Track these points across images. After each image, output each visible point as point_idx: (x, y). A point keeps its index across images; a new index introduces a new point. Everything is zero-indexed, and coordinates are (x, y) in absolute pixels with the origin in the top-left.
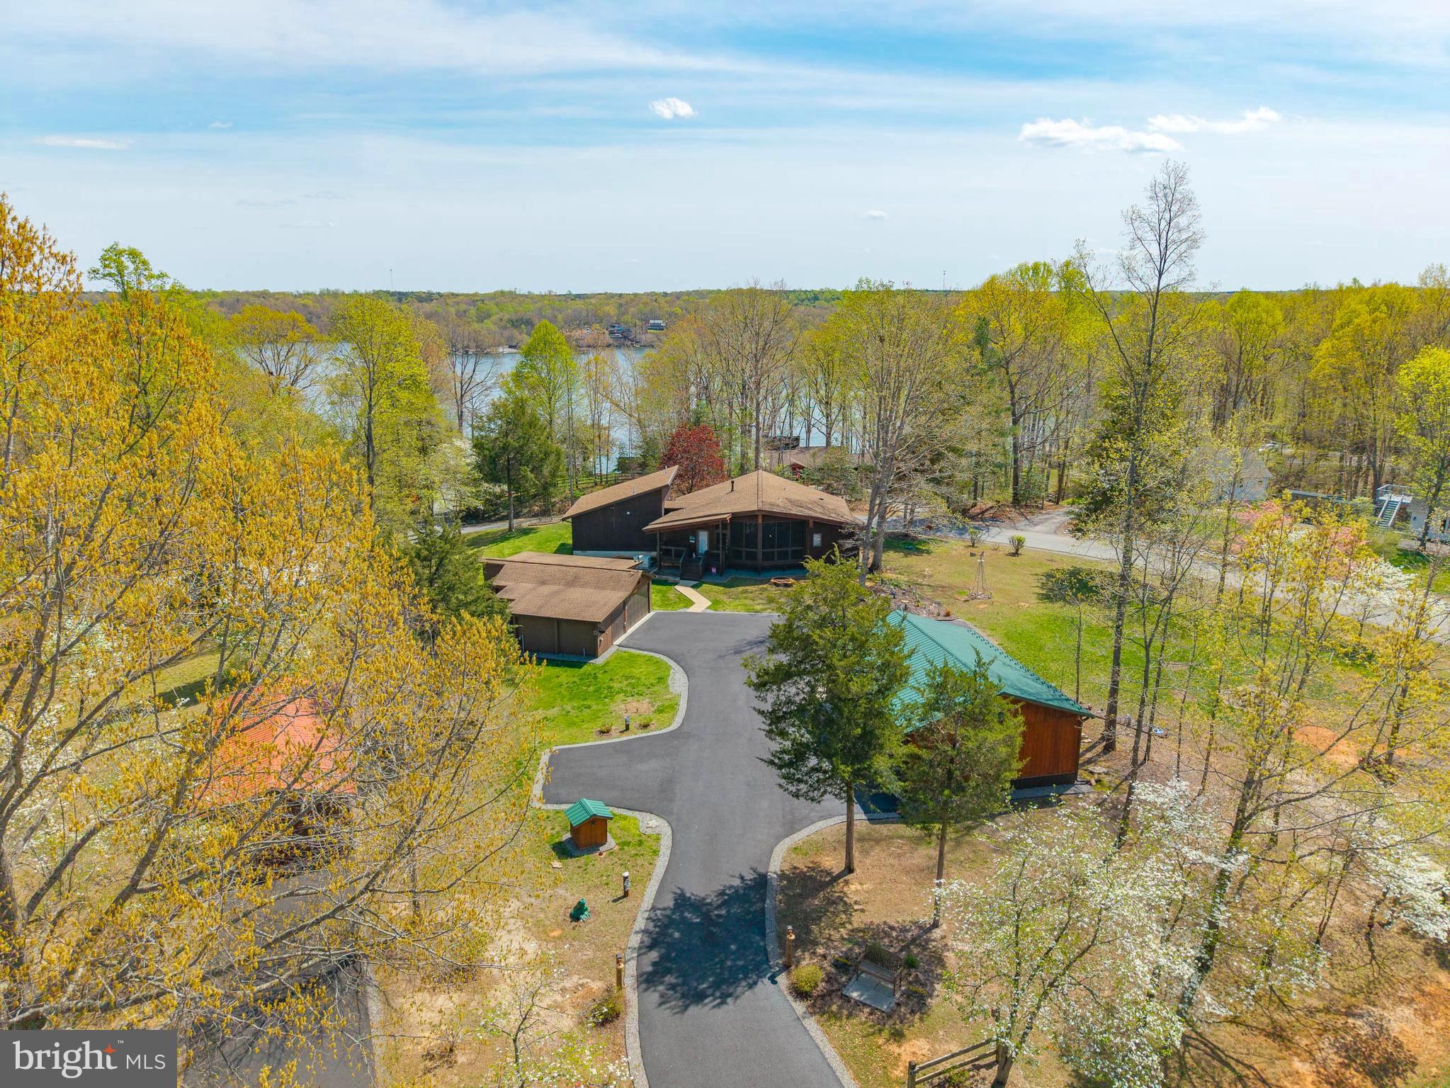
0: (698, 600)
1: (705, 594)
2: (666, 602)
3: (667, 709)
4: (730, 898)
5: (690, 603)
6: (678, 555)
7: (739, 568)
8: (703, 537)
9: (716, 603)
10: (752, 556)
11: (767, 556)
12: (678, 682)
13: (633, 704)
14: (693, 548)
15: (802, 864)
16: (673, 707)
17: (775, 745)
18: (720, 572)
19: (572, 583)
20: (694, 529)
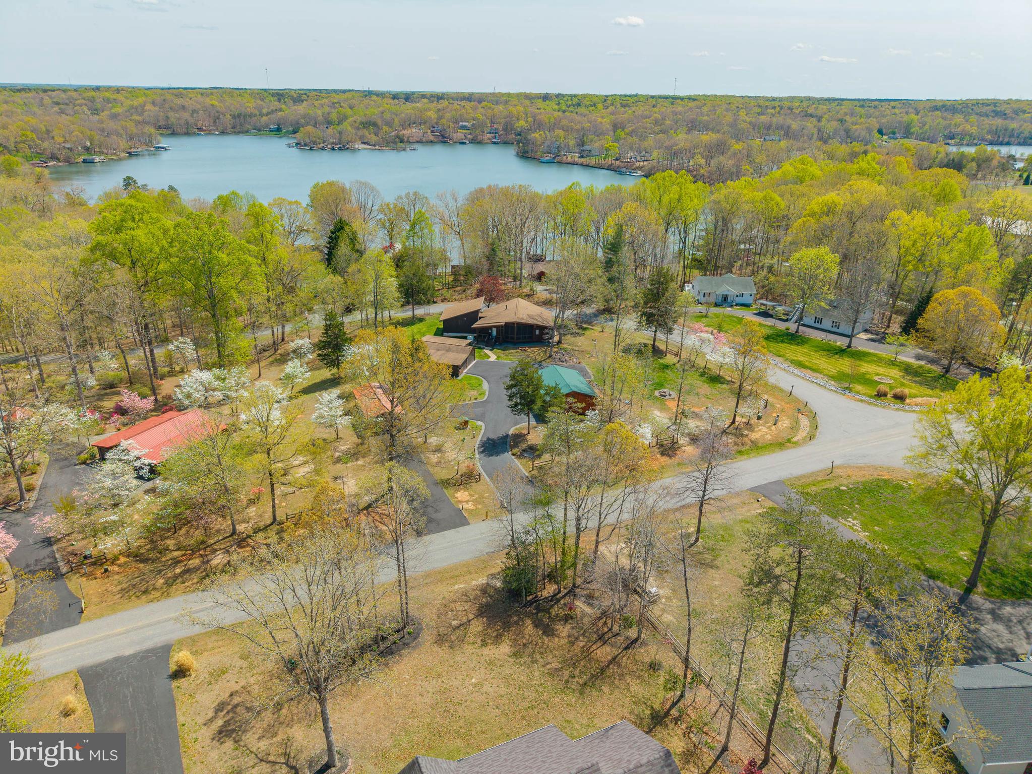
0: (492, 356)
1: (495, 353)
2: (481, 357)
3: (483, 394)
4: (499, 439)
5: (489, 357)
6: (485, 337)
7: (507, 342)
8: (494, 330)
9: (498, 357)
10: (512, 338)
11: (518, 338)
12: (486, 386)
13: (472, 392)
14: (491, 334)
15: (517, 432)
16: (484, 393)
17: (511, 403)
18: (500, 344)
19: (448, 350)
20: (491, 327)
